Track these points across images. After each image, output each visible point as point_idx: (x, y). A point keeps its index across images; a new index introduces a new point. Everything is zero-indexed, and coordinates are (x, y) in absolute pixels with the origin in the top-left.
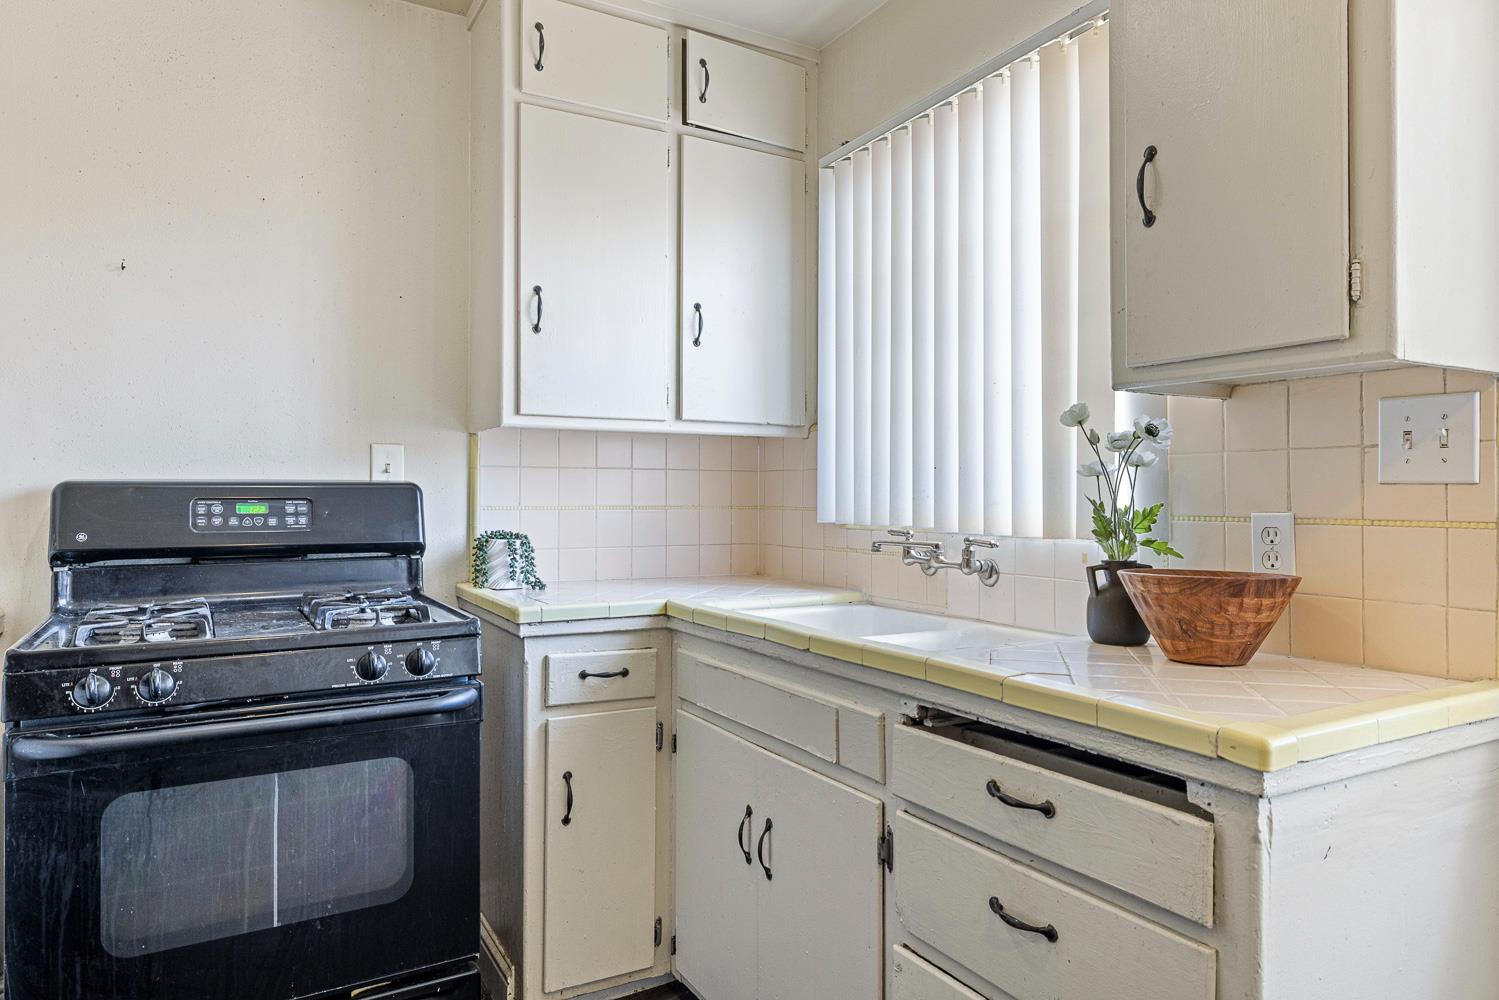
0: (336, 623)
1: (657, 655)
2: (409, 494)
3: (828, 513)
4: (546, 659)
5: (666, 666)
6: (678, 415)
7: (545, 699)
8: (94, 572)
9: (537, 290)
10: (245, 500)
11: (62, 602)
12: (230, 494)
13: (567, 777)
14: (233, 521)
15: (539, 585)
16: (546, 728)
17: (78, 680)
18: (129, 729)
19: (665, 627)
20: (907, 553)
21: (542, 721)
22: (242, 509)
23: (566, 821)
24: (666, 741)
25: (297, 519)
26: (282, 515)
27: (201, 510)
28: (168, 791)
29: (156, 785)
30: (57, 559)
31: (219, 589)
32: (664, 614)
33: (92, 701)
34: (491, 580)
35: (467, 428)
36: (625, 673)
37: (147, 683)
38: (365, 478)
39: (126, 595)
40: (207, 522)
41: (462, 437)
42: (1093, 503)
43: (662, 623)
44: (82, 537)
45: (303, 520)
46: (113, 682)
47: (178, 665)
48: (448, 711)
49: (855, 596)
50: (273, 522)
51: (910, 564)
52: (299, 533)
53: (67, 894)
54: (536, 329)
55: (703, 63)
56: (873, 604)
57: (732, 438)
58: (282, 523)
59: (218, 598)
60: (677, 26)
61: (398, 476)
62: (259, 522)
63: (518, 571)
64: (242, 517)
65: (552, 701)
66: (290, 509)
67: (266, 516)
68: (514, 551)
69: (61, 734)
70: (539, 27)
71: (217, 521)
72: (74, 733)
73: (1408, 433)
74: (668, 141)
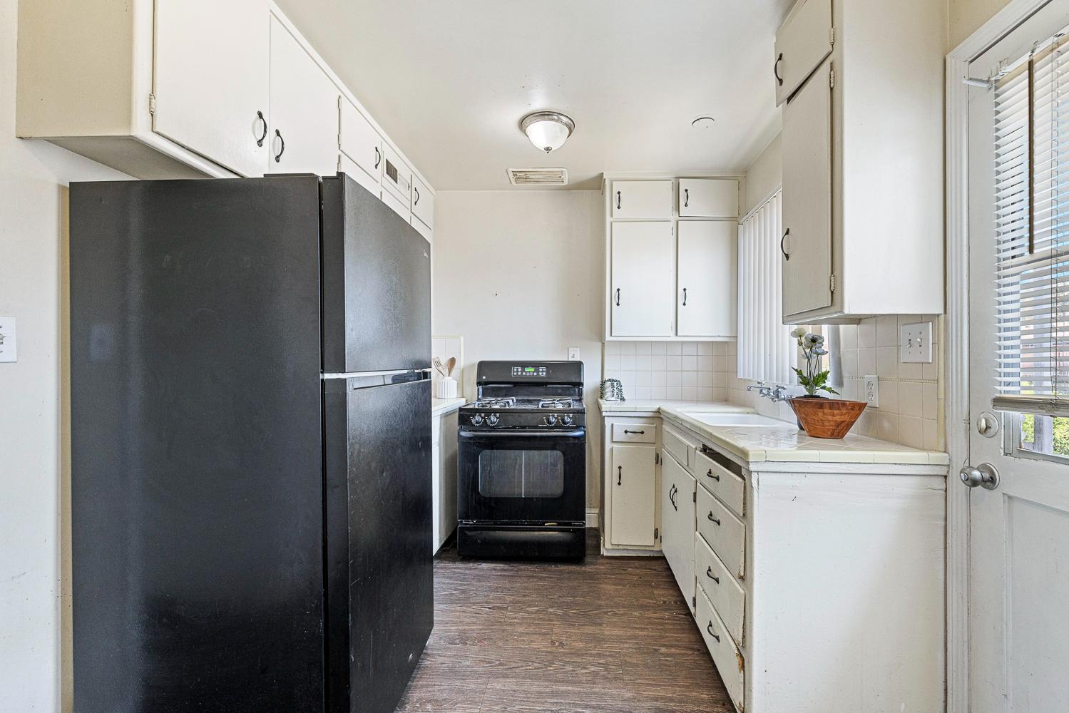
0: (542, 406)
1: (656, 427)
2: (578, 366)
3: (740, 375)
4: (612, 424)
5: (659, 431)
6: (676, 334)
7: (612, 439)
8: (488, 388)
9: (618, 290)
10: (527, 367)
11: (480, 397)
12: (524, 364)
13: (620, 468)
14: (524, 374)
15: (623, 399)
16: (612, 449)
17: (474, 416)
18: (486, 431)
19: (658, 417)
20: (761, 391)
21: (611, 447)
22: (527, 370)
23: (619, 484)
24: (658, 460)
25: (543, 373)
26: (538, 372)
27: (515, 370)
28: (495, 451)
29: (492, 449)
30: (479, 384)
31: (520, 395)
32: (659, 411)
33: (477, 423)
34: (606, 397)
35: (601, 341)
36: (642, 433)
37: (490, 419)
38: (567, 360)
39: (496, 396)
40: (517, 373)
41: (600, 344)
42: (796, 370)
43: (657, 415)
44: (484, 378)
45: (544, 373)
46: (482, 418)
47: (498, 415)
48: (575, 437)
49: (752, 410)
50: (535, 374)
51: (763, 396)
52: (543, 378)
53: (471, 475)
54: (618, 304)
55: (686, 191)
56: (758, 414)
57: (697, 342)
58: (538, 374)
59: (520, 398)
60: (676, 177)
61: (577, 359)
62: (531, 374)
63: (615, 394)
64: (526, 372)
65: (614, 440)
66: (541, 370)
67: (533, 372)
68: (613, 386)
69: (470, 431)
70: (619, 193)
71: (520, 373)
72: (473, 431)
73: (910, 340)
74: (673, 224)
